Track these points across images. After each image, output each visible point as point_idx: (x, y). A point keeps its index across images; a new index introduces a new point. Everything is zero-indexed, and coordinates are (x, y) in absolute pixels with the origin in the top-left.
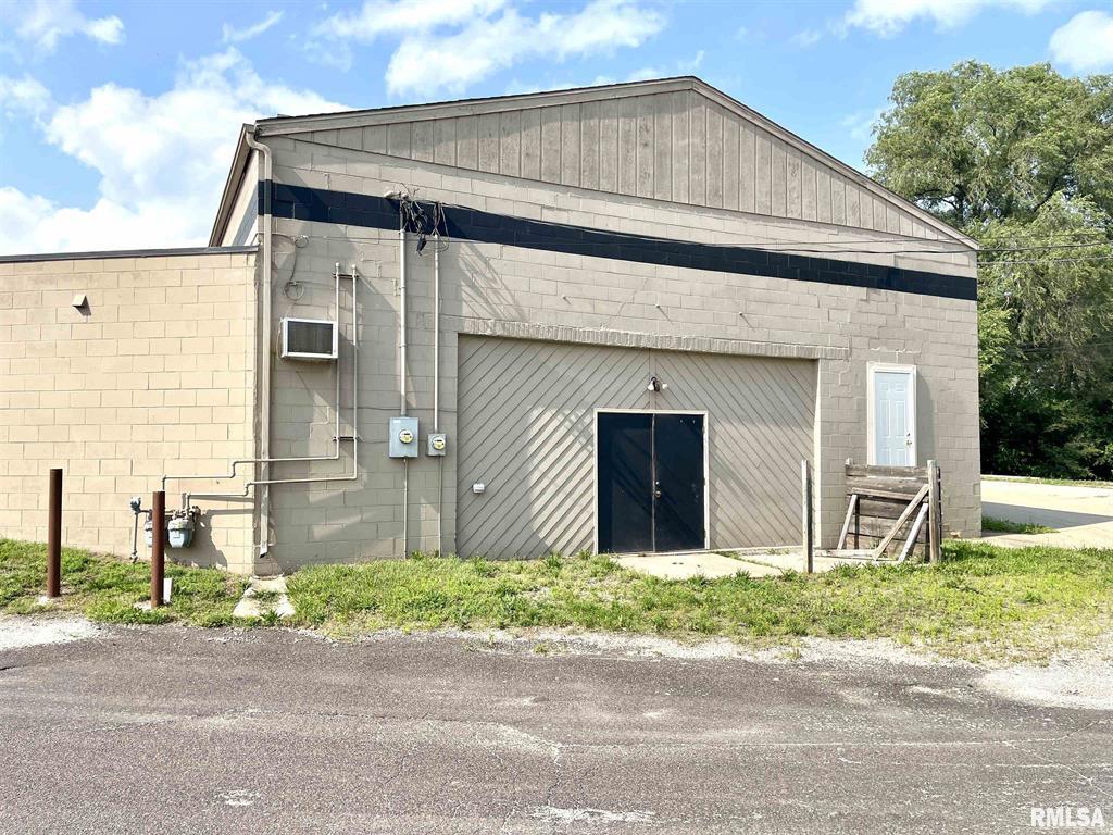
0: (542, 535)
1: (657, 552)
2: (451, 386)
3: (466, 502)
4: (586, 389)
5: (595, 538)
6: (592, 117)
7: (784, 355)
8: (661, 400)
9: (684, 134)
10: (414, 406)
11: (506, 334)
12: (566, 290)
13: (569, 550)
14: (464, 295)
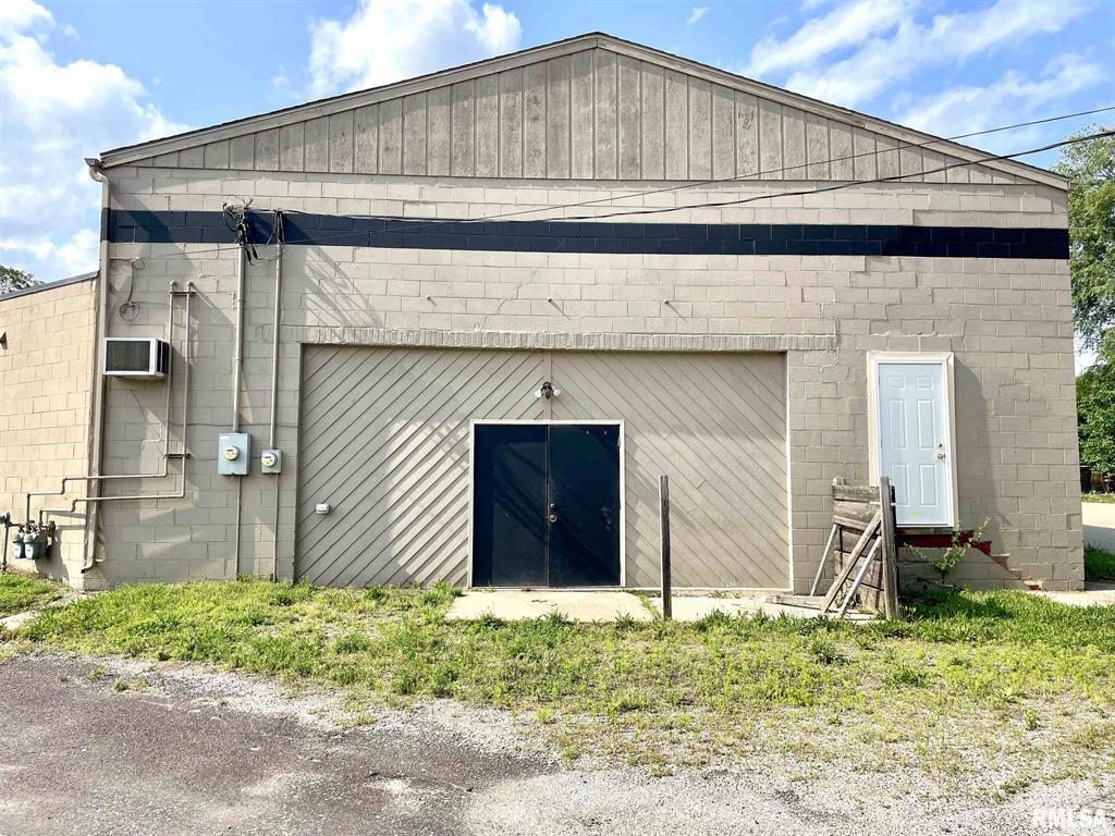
0: (402, 562)
1: (551, 586)
2: (291, 402)
3: (309, 524)
4: (460, 398)
5: (469, 568)
6: (466, 98)
8: (557, 408)
9: (586, 98)
10: (251, 421)
11: (357, 341)
12: (428, 289)
13: (435, 580)
14: (309, 303)
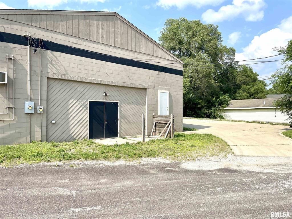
0: (73, 135)
1: (105, 138)
2: (45, 93)
3: (49, 126)
4: (86, 94)
5: (88, 135)
6: (88, 20)
7: (138, 87)
8: (107, 98)
9: (113, 27)
10: (33, 98)
11: (62, 78)
12: (80, 67)
13: (81, 139)
14: (49, 66)
